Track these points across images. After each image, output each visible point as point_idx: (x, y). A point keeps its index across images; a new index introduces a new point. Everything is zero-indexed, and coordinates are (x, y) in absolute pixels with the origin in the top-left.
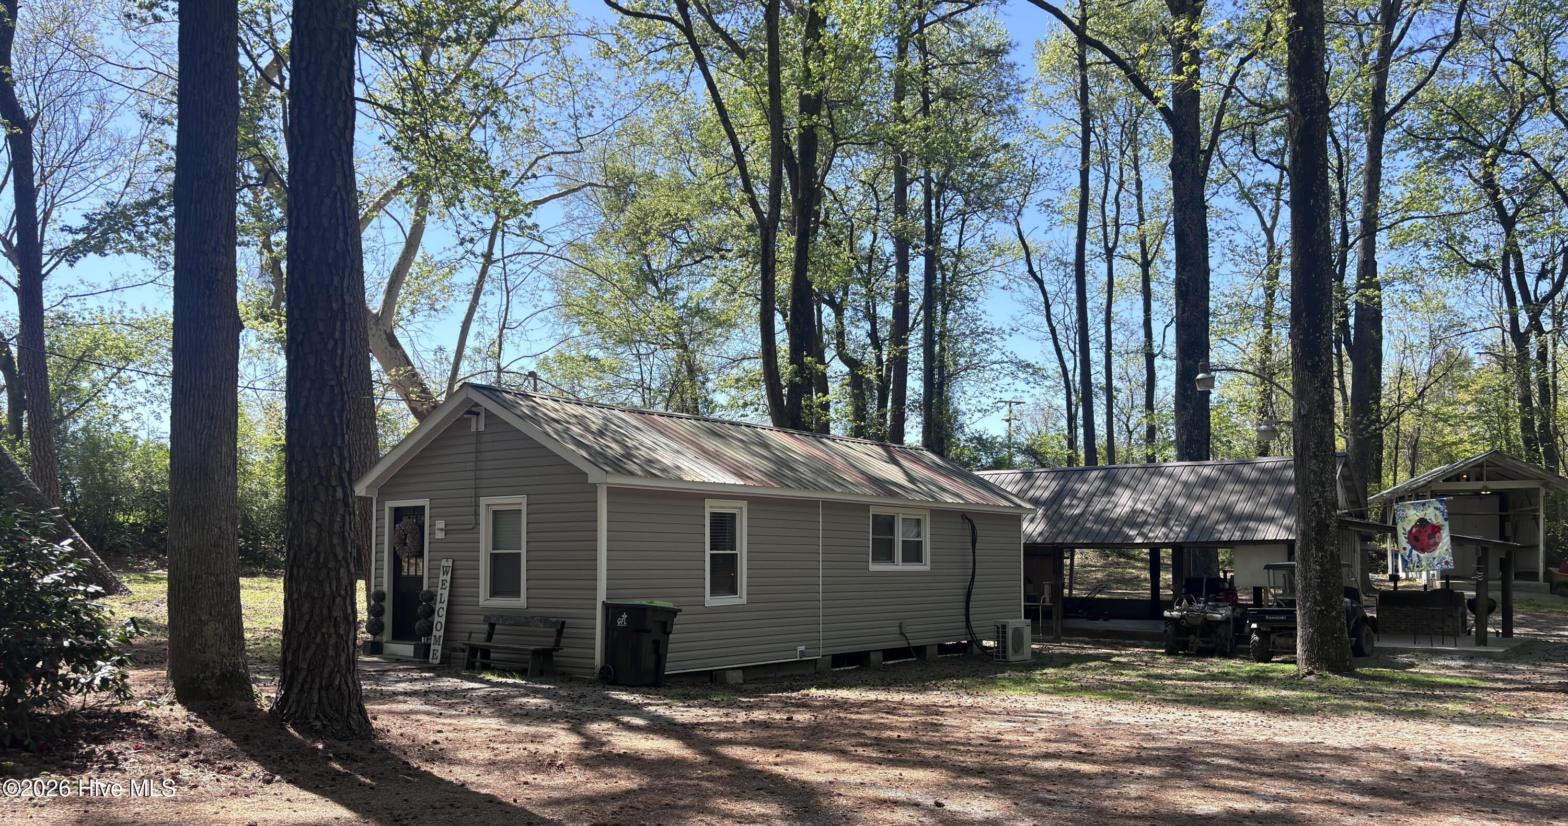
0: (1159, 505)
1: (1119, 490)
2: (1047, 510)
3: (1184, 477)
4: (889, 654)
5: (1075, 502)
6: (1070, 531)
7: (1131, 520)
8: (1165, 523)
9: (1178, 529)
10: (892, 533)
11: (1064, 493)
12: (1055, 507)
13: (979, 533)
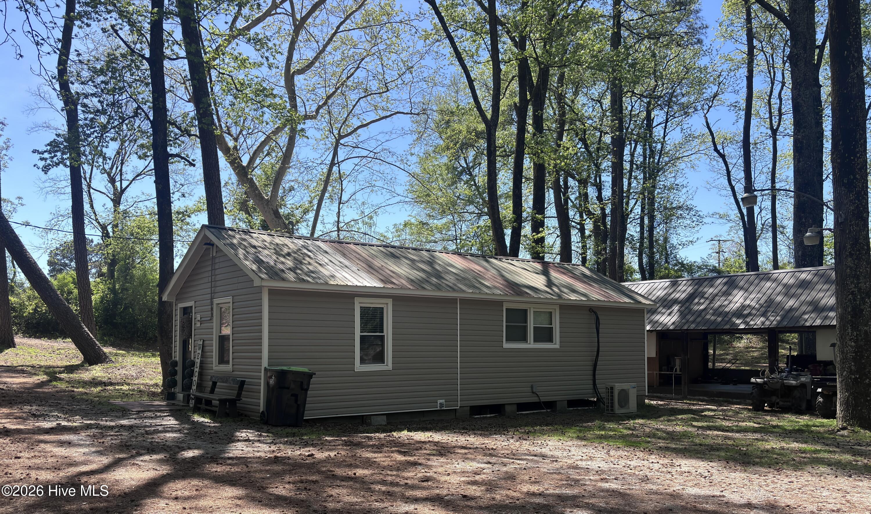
0: (762, 301)
1: (735, 292)
2: (681, 307)
3: (785, 281)
4: (521, 406)
5: (702, 301)
6: (693, 322)
7: (739, 313)
8: (764, 315)
9: (772, 318)
10: (526, 321)
11: (696, 295)
12: (688, 304)
13: (601, 321)
